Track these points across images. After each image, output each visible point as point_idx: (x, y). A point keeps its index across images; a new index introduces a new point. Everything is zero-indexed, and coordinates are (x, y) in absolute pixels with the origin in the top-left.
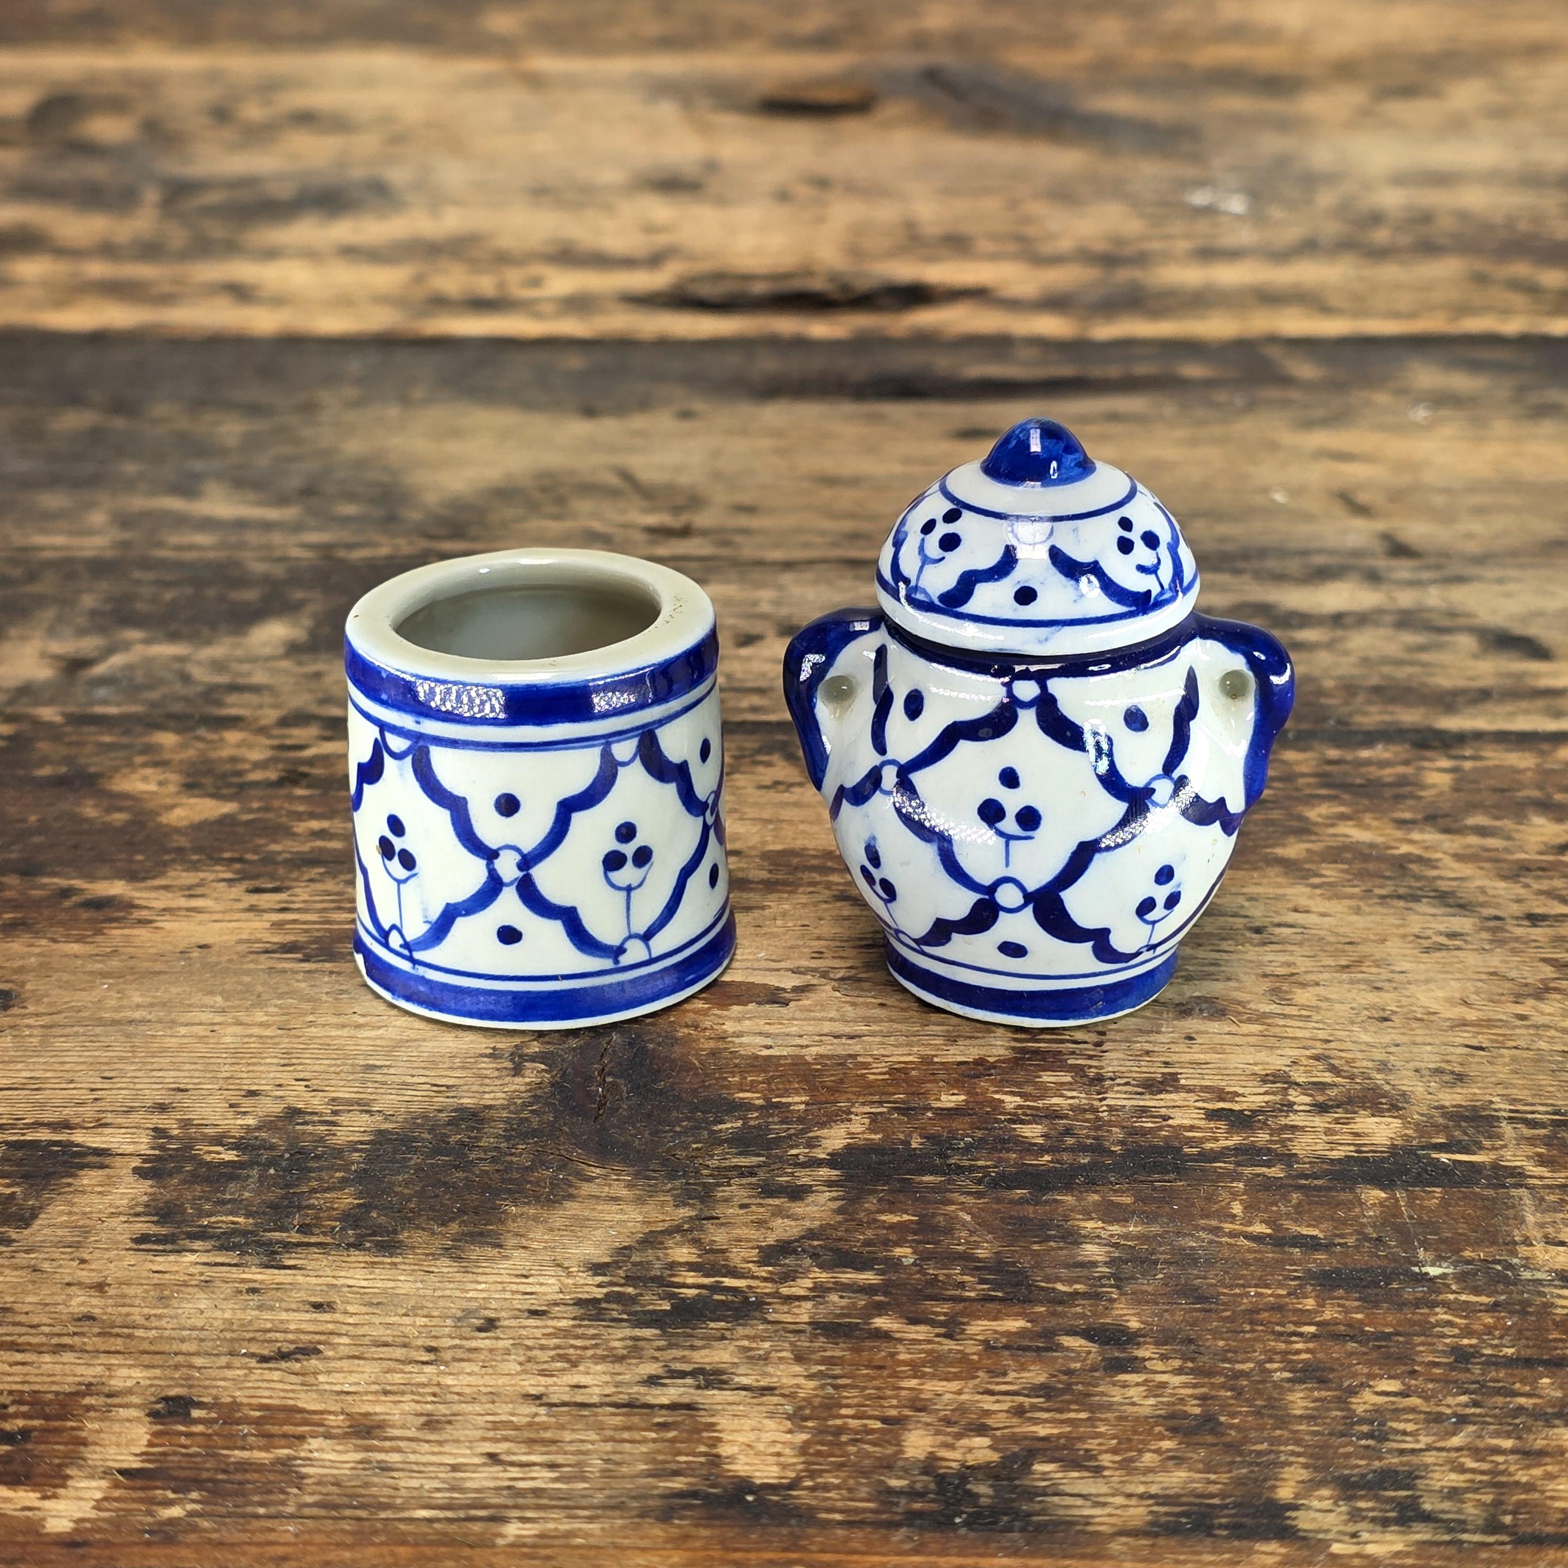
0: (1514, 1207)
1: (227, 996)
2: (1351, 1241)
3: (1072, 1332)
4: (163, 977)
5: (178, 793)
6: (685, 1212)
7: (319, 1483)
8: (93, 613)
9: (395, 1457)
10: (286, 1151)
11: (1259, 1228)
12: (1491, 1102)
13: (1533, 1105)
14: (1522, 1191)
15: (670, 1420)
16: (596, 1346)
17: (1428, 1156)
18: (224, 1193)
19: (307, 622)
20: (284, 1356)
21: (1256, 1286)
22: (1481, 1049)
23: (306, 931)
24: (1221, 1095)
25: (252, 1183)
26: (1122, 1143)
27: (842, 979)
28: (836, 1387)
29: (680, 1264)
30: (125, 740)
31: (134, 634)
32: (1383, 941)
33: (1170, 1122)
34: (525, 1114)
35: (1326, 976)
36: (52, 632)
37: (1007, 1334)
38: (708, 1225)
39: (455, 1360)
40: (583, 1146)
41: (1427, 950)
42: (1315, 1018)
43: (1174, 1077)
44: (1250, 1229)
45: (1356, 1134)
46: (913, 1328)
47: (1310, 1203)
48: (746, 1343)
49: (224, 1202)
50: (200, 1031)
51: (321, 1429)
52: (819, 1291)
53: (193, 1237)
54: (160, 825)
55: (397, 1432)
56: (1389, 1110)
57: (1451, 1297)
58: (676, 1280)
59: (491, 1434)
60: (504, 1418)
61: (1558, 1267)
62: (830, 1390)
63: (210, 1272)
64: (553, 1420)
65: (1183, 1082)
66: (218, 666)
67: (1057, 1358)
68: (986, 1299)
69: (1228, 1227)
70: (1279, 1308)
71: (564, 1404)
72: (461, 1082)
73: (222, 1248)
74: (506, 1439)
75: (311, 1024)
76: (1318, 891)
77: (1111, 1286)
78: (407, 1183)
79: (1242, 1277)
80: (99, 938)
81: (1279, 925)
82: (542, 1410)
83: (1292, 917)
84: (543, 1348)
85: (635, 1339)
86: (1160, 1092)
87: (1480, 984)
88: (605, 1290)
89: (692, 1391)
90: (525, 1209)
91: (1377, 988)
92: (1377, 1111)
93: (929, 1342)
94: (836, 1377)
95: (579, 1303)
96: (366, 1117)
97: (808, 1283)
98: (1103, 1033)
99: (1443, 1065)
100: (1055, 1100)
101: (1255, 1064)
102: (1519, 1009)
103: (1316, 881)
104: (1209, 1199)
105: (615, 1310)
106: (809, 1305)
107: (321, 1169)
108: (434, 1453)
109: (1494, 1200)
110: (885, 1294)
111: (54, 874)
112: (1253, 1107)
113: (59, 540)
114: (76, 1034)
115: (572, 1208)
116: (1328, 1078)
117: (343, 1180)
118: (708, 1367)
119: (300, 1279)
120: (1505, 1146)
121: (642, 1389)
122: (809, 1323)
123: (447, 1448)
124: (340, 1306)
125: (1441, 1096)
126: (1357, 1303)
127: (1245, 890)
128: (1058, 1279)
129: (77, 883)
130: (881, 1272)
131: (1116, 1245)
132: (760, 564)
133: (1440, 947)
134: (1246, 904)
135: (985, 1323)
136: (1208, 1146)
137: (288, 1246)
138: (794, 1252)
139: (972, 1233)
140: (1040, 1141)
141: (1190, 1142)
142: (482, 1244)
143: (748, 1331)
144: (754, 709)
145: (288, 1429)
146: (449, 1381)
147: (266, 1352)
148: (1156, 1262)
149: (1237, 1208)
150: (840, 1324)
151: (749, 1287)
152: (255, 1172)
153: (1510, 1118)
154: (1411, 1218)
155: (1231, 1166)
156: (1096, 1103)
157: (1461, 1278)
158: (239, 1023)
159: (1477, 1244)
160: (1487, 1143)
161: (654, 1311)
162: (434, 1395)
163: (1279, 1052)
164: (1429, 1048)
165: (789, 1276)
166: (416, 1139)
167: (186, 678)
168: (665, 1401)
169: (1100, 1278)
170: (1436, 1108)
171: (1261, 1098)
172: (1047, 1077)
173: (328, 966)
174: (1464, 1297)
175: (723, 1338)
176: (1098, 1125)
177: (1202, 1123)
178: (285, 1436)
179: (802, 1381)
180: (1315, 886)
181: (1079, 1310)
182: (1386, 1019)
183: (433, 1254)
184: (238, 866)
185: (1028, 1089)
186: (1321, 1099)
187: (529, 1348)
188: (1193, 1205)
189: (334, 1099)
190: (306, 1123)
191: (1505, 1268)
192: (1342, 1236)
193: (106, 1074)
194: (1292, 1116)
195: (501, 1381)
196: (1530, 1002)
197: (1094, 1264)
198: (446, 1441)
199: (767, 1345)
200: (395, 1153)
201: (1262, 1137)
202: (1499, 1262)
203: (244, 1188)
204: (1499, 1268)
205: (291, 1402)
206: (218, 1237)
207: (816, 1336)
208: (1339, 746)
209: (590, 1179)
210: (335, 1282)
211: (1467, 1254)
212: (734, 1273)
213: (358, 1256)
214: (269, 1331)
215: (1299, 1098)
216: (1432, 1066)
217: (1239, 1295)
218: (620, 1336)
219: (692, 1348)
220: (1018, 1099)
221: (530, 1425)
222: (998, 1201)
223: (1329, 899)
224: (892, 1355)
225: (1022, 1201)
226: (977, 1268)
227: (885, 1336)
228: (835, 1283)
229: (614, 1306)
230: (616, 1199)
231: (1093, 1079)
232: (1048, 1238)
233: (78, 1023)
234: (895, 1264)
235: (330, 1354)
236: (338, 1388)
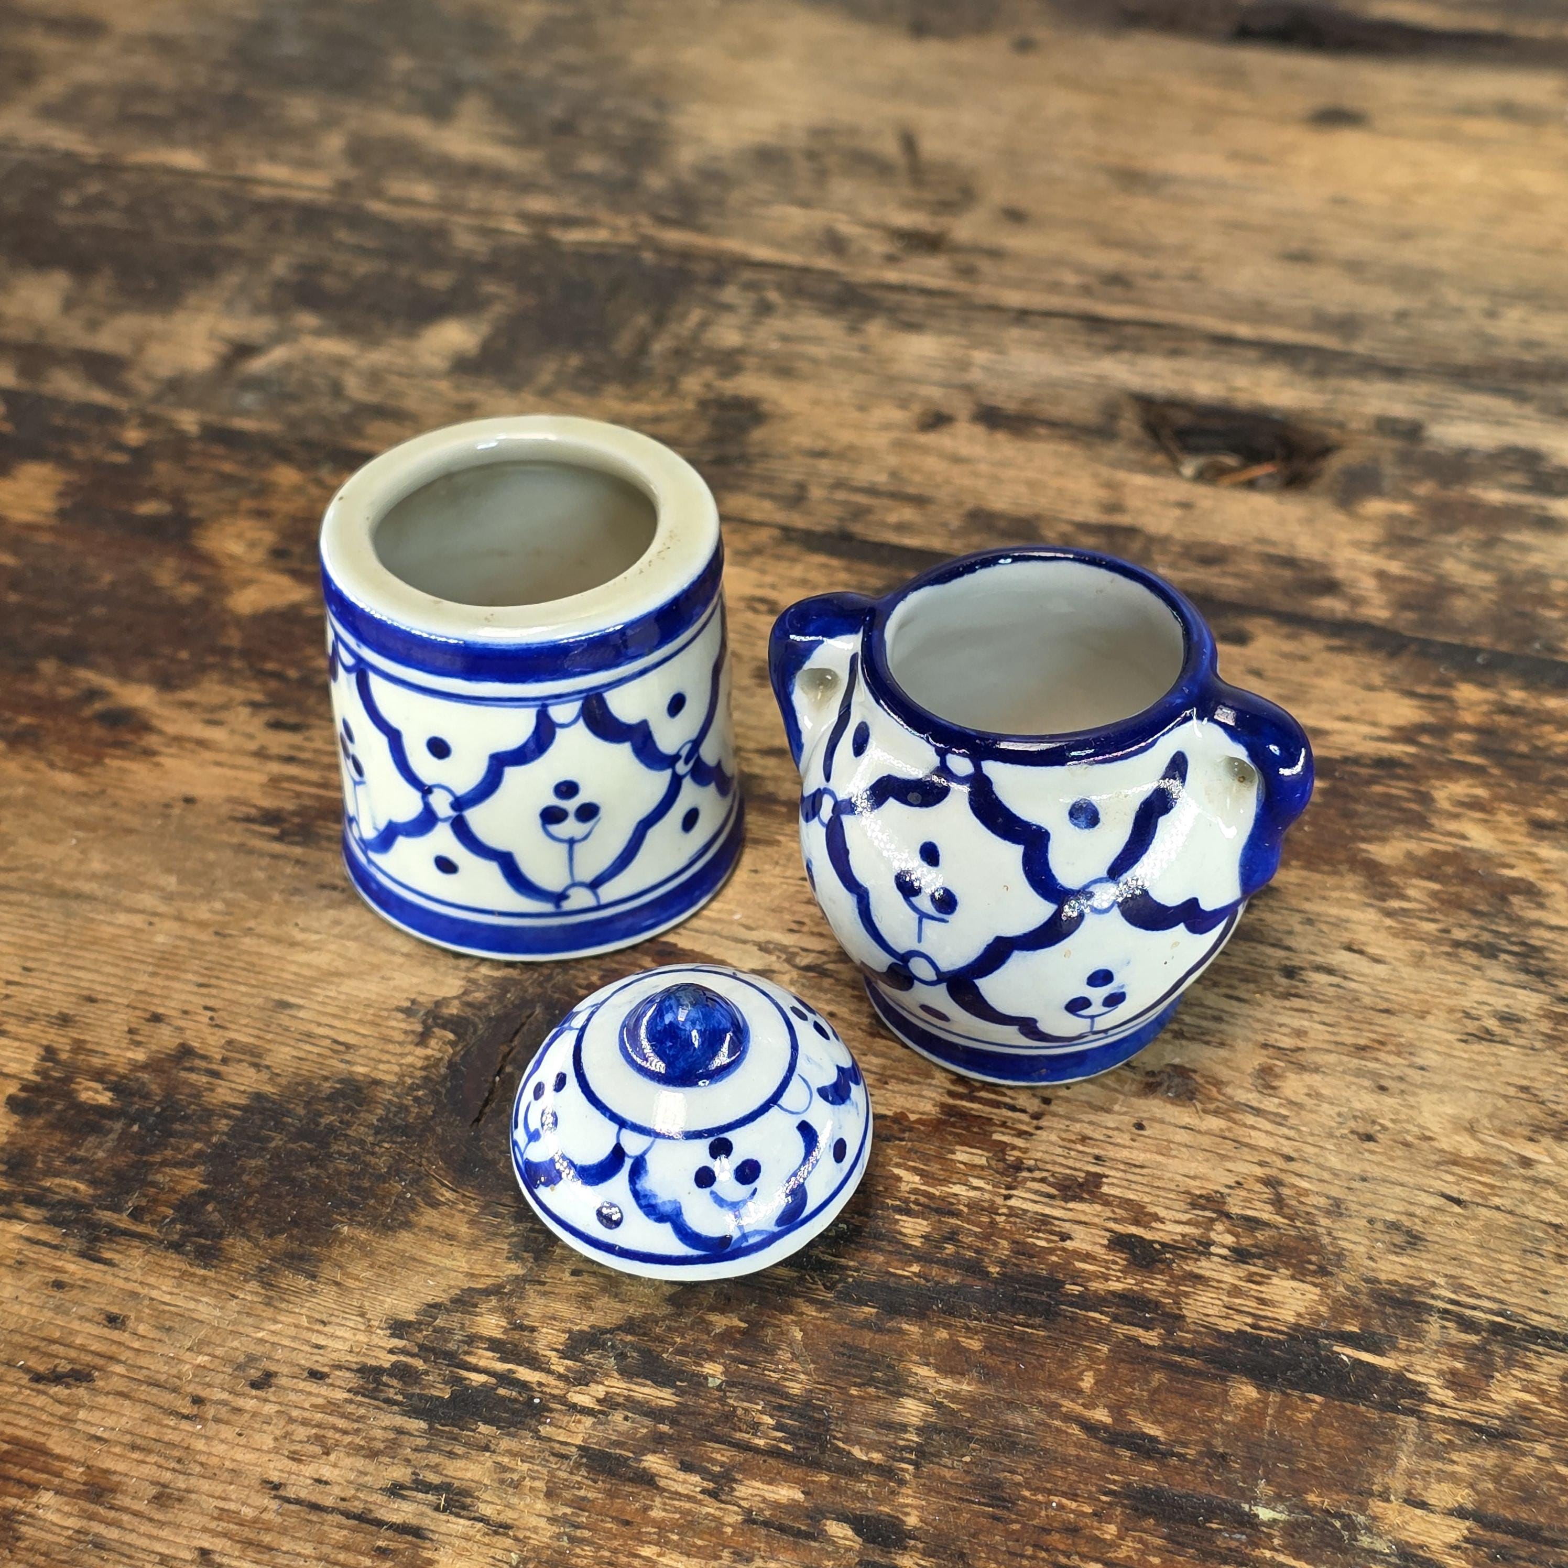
0: (1391, 1441)
1: (184, 876)
2: (1191, 1453)
3: (842, 1517)
4: (133, 839)
5: (259, 565)
6: (515, 1268)
7: (29, 1549)
8: (279, 285)
9: (113, 1534)
10: (159, 1103)
11: (1101, 1415)
12: (1433, 1284)
13: (1479, 1297)
14: (1411, 1422)
15: (392, 1546)
16: (357, 1431)
17: (1329, 1348)
18: (79, 1147)
19: (484, 329)
20: (56, 1378)
21: (1064, 1495)
22: (1458, 1202)
23: (298, 795)
24: (1140, 1215)
25: (110, 1141)
26: (1002, 1263)
27: (807, 968)
28: (572, 1539)
29: (482, 1338)
30: (244, 473)
31: (308, 319)
32: (1422, 1015)
33: (1068, 1244)
34: (408, 1101)
35: (1332, 1058)
36: (230, 306)
37: (776, 1505)
38: (530, 1290)
39: (217, 1420)
40: (447, 1157)
41: (1468, 1038)
42: (1292, 1122)
43: (1096, 1180)
44: (1088, 1414)
45: (1262, 1301)
46: (682, 1476)
47: (1168, 1390)
48: (506, 1460)
49: (73, 1160)
50: (138, 921)
51: (57, 1481)
52: (609, 1403)
53: (31, 1201)
54: (225, 610)
55: (127, 1502)
56: (1314, 1273)
57: (1268, 1554)
58: (472, 1360)
59: (213, 1525)
60: (232, 1506)
61: (1404, 1536)
62: (565, 1543)
63: (30, 1252)
64: (279, 1519)
65: (1105, 1189)
66: (375, 377)
67: (814, 1548)
68: (774, 1452)
69: (1068, 1405)
70: (1072, 1530)
71: (298, 1502)
72: (364, 1042)
73: (52, 1221)
74: (225, 1535)
75: (249, 931)
76: (1388, 922)
77: (910, 1462)
78: (259, 1171)
79: (1051, 1478)
80: (97, 770)
81: (1319, 968)
82: (274, 1505)
83: (1341, 958)
84: (305, 1423)
85: (400, 1431)
86: (1074, 1198)
87: (1501, 1103)
88: (394, 1358)
89: (429, 1511)
90: (357, 1232)
91: (1383, 1089)
92: (1300, 1274)
93: (689, 1498)
94: (577, 1527)
95: (363, 1370)
96: (252, 1071)
97: (599, 1391)
98: (1047, 1101)
99: (1404, 1218)
100: (957, 1189)
101: (1194, 1178)
102: (1529, 1150)
103: (1395, 904)
104: (1063, 1363)
105: (393, 1388)
106: (589, 1421)
107: (182, 1135)
108: (150, 1537)
109: (1373, 1427)
110: (674, 1423)
111: (91, 666)
112: (1167, 1239)
113: (280, 172)
114: (21, 904)
115: (405, 1241)
116: (1266, 1213)
117: (199, 1154)
118: (457, 1483)
119: (110, 1278)
120: (1420, 1351)
121: (379, 1498)
122: (580, 1448)
123: (163, 1533)
124: (131, 1324)
125: (1382, 1265)
126: (1159, 1542)
127: (1307, 906)
128: (859, 1441)
129: (108, 683)
130: (680, 1392)
131: (938, 1406)
132: (995, 309)
133: (1487, 1036)
134: (1298, 928)
135: (758, 1484)
136: (1095, 1285)
137: (114, 1232)
138: (603, 1346)
139: (795, 1357)
140: (917, 1243)
141: (1077, 1277)
142: (299, 1271)
143: (513, 1444)
144: (901, 527)
145: (26, 1473)
146: (200, 1445)
147: (41, 1369)
148: (970, 1439)
149: (1087, 1382)
150: (609, 1456)
151: (540, 1384)
152: (118, 1126)
153: (1446, 1311)
154: (1271, 1433)
155: (1105, 1320)
156: (999, 1201)
157: (1291, 1529)
158: (180, 918)
159: (1326, 1486)
160: (1403, 1343)
161: (432, 1398)
162: (179, 1461)
163: (1229, 1165)
164: (1398, 1189)
165: (582, 1379)
166: (288, 1113)
167: (337, 390)
168: (396, 1518)
169: (904, 1448)
170: (1367, 1281)
171: (1180, 1229)
172: (962, 1155)
173: (298, 851)
174: (1281, 1558)
175: (486, 1448)
176: (991, 1232)
177: (1100, 1252)
178: (20, 1482)
179: (543, 1523)
180: (1389, 914)
181: (863, 1487)
182: (1369, 1138)
183: (245, 1274)
184: (273, 684)
185: (935, 1168)
186: (1246, 1241)
187: (291, 1420)
188: (1042, 1366)
189: (230, 1042)
190: (191, 1070)
191: (1345, 1527)
192: (1185, 1445)
193: (29, 964)
194: (1204, 1263)
195: (250, 1457)
196: (1547, 1141)
197: (904, 1428)
198: (169, 1523)
199: (525, 1467)
200: (261, 1128)
201: (1157, 1285)
202: (1339, 1516)
203: (100, 1146)
204: (1338, 1524)
205: (41, 1439)
206: (51, 1206)
207: (578, 1466)
208: (1529, 686)
209: (435, 1204)
210: (139, 1289)
211: (1312, 1498)
212: (534, 1362)
213: (175, 1261)
214: (54, 1342)
215: (1222, 1237)
216: (1390, 1217)
217: (1039, 1503)
218: (387, 1423)
219: (451, 1455)
220: (917, 1179)
221: (255, 1521)
222: (840, 1319)
223: (1396, 935)
224: (646, 1508)
225: (866, 1324)
226: (781, 1408)
227: (648, 1480)
228: (628, 1398)
229: (394, 1382)
230: (450, 1237)
231: (1010, 1166)
232: (871, 1381)
233: (28, 888)
234: (699, 1381)
235: (100, 1383)
236: (93, 1430)
